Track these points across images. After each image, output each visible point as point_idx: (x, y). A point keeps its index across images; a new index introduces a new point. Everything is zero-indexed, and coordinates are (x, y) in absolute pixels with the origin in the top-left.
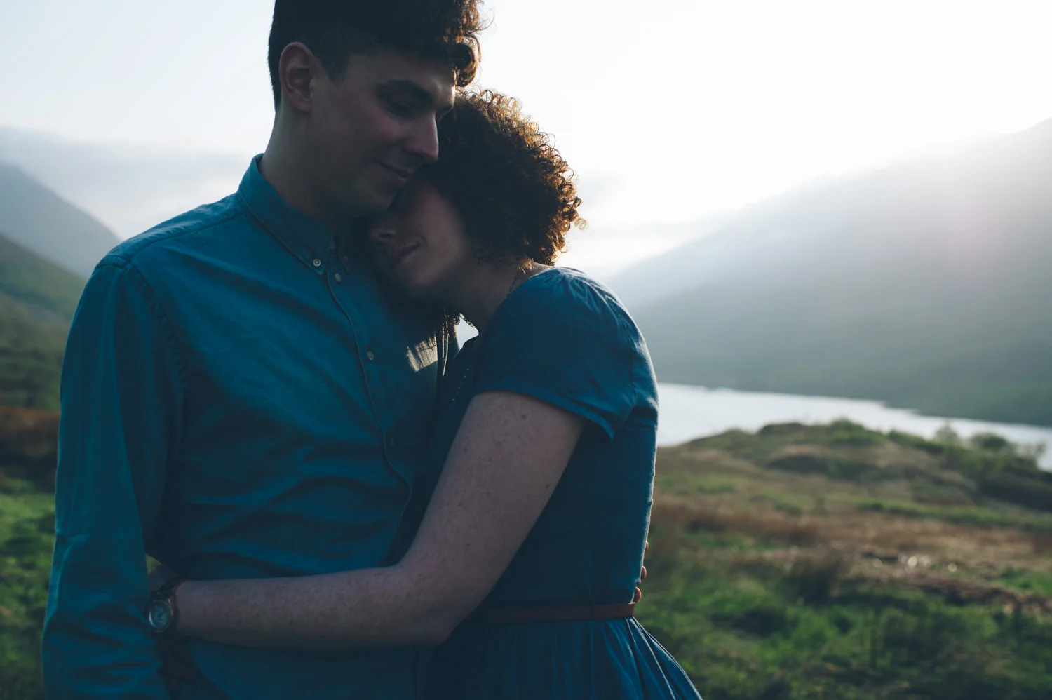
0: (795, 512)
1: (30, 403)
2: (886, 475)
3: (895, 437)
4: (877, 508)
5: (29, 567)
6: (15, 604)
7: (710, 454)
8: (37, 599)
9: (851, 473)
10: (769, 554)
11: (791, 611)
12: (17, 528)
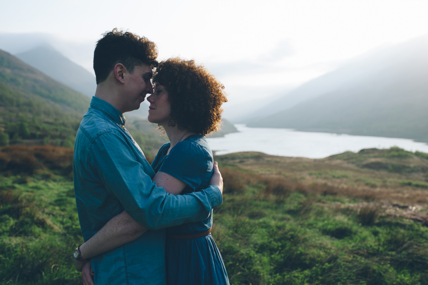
0: (374, 186)
1: (62, 144)
2: (413, 170)
3: (418, 154)
4: (409, 184)
5: (63, 210)
6: (59, 224)
7: (338, 161)
8: (66, 223)
9: (398, 170)
10: (352, 205)
11: (355, 228)
12: (59, 195)
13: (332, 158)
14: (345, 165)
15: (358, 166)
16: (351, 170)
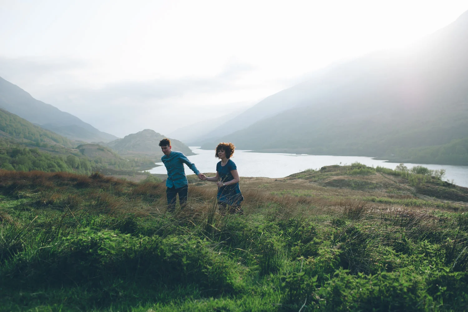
2: (376, 187)
3: (379, 170)
4: (373, 200)
7: (300, 181)
9: (360, 186)
13: (293, 177)
14: (308, 184)
15: (320, 184)
16: (313, 188)
